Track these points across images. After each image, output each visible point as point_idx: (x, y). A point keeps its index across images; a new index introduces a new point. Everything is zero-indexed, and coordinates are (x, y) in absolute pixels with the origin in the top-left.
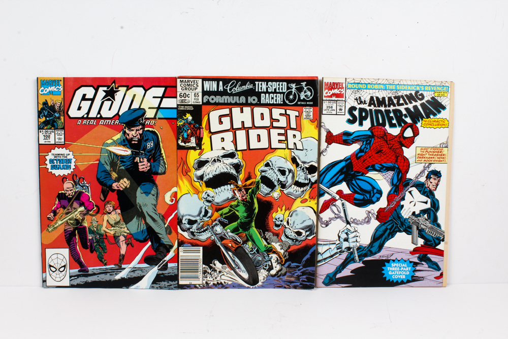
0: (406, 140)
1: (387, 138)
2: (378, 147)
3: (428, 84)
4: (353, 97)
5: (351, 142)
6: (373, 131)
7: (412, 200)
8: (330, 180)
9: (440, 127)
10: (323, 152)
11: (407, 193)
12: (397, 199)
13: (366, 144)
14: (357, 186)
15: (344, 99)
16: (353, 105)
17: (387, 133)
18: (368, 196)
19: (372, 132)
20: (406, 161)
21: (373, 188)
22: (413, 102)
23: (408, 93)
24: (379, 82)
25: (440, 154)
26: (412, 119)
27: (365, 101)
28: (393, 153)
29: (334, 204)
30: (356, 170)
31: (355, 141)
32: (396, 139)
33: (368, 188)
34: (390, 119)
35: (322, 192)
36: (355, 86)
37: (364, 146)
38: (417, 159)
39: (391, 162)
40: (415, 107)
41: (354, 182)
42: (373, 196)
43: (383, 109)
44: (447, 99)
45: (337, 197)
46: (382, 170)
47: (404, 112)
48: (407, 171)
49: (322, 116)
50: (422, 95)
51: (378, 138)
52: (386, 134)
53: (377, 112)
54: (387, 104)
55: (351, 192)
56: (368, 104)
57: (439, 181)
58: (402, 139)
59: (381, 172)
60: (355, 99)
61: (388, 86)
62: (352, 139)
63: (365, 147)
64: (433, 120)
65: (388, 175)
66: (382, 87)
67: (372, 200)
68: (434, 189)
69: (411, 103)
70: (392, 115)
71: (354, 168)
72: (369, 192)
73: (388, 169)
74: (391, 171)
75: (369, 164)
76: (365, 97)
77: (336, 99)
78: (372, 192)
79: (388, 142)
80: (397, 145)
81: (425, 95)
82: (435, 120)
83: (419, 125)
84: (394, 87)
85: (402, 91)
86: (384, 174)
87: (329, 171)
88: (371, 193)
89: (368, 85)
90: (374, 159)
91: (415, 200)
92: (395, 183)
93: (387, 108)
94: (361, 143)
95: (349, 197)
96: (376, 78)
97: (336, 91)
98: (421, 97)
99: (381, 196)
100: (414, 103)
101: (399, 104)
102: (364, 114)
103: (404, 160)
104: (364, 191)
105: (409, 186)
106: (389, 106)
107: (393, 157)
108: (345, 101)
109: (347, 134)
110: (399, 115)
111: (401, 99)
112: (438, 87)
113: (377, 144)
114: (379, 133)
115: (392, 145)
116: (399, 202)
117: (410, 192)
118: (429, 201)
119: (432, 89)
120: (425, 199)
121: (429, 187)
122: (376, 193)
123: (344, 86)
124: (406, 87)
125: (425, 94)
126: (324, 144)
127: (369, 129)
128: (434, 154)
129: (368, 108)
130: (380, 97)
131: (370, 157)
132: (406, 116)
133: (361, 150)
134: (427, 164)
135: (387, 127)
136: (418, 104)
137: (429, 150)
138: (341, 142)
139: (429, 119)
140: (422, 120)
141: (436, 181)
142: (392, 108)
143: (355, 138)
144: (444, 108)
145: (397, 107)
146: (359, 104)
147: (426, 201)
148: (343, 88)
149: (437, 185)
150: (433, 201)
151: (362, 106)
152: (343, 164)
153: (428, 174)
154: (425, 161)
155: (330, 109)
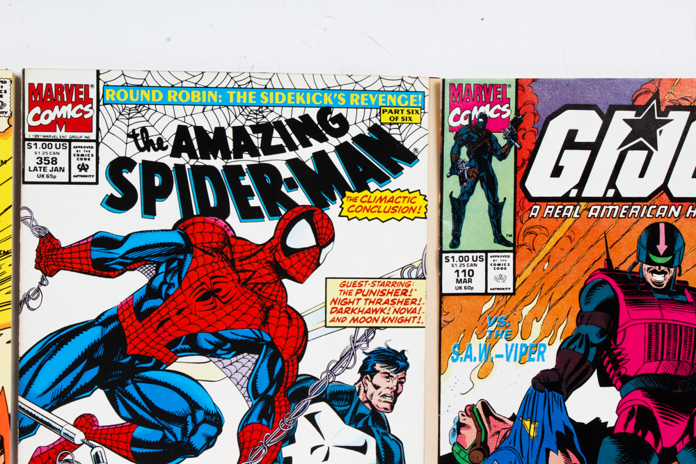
0: (294, 258)
1: (232, 253)
2: (206, 280)
3: (358, 87)
4: (121, 129)
5: (120, 267)
6: (189, 231)
7: (319, 441)
8: (54, 384)
9: (399, 215)
10: (27, 297)
11: (302, 422)
12: (271, 439)
13: (167, 272)
14: (140, 400)
15: (93, 136)
16: (122, 155)
17: (234, 236)
18: (177, 430)
19: (184, 236)
20: (294, 322)
21: (194, 406)
22: (312, 140)
23: (297, 114)
24: (204, 83)
25: (402, 298)
26: (310, 192)
27: (160, 140)
28: (255, 298)
29: (69, 457)
30: (136, 352)
31: (130, 263)
32: (261, 255)
33: (177, 406)
34: (242, 195)
35: (27, 422)
36: (129, 95)
37: (160, 278)
38: (330, 317)
39: (248, 326)
40: (320, 157)
41: (130, 389)
42: (194, 431)
43: (218, 163)
44: (421, 132)
45: (79, 436)
46: (219, 352)
47: (286, 173)
48: (299, 354)
49: (24, 188)
50: (340, 119)
51: (207, 253)
52: (229, 238)
53: (201, 173)
54: (231, 147)
55: (122, 421)
56: (169, 150)
57: (401, 382)
58: (280, 256)
59: (218, 356)
60: (129, 136)
61: (231, 93)
62: (123, 257)
63: (164, 282)
64: (378, 194)
65: (238, 365)
66: (213, 96)
67: (190, 445)
68: (387, 406)
69: (306, 144)
70: (247, 181)
71: (130, 347)
72: (180, 420)
73: (240, 347)
74: (249, 353)
75: (180, 334)
76: (159, 127)
77: (68, 135)
78: (189, 418)
79: (237, 263)
80: (266, 275)
81: (350, 120)
82: (383, 195)
83: (332, 211)
84: (251, 97)
85: (278, 110)
86: (227, 362)
87: (50, 358)
88: (186, 424)
89: (170, 92)
90: (193, 318)
91: (328, 443)
92: (261, 390)
93: (233, 162)
94: (153, 268)
95: (115, 437)
96: (196, 70)
97: (68, 111)
98: (336, 126)
99: (220, 431)
100: (317, 146)
101: (269, 149)
102: (157, 181)
103: (290, 318)
104: (163, 417)
105: (308, 400)
106: (238, 156)
107: (255, 311)
108: (97, 141)
109: (105, 241)
110: (269, 181)
111: (276, 133)
112: (389, 96)
113: (202, 271)
114: (209, 239)
115: (248, 274)
116: (277, 449)
117: (311, 418)
118: (372, 443)
119: (373, 101)
120: (358, 437)
121: (369, 402)
122: (204, 421)
123: (93, 94)
124: (290, 98)
125: (350, 116)
126: (30, 276)
127: (176, 227)
128: (384, 298)
129: (171, 162)
130: (207, 128)
131: (179, 312)
132: (291, 185)
133: (150, 291)
134: (362, 332)
135: (233, 219)
136: (330, 146)
137: (366, 288)
138: (86, 268)
139: (366, 192)
140: (343, 195)
141: (393, 383)
142: (246, 160)
143: (130, 256)
144: (411, 158)
145: (264, 159)
146: (141, 150)
147: (361, 444)
148: (88, 101)
149: (396, 394)
150: (385, 443)
151: (152, 156)
152: (95, 334)
153: (365, 361)
154: (354, 320)
155: (50, 167)
